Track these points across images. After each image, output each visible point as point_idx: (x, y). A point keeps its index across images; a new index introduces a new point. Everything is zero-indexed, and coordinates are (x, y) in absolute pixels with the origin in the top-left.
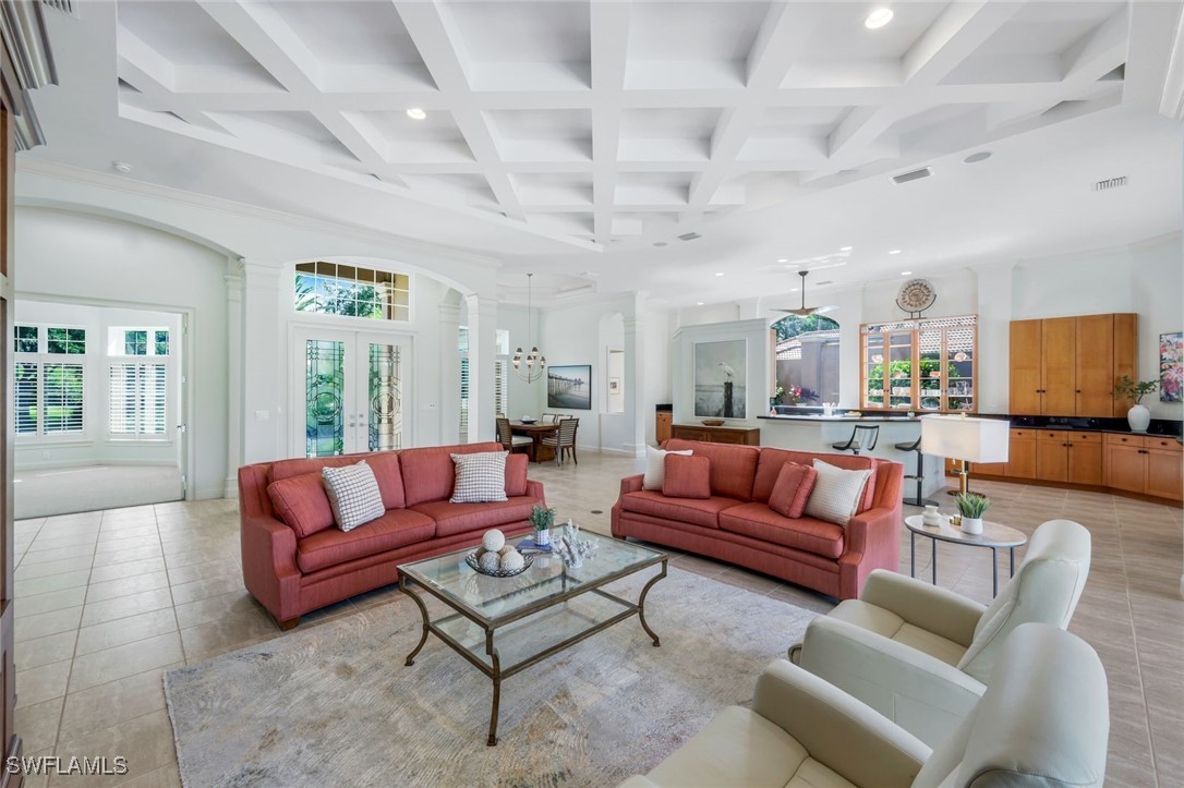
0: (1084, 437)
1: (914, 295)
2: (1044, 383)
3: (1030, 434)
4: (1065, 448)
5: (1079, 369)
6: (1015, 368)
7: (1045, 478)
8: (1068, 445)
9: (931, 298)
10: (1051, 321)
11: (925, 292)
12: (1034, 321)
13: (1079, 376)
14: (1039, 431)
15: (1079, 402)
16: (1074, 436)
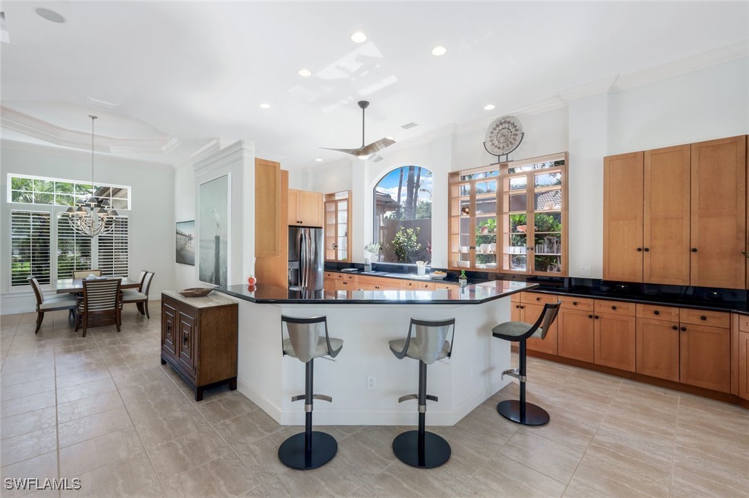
0: (704, 318)
1: (503, 135)
2: (647, 237)
3: (627, 309)
4: (676, 333)
5: (695, 218)
6: (611, 218)
7: (647, 373)
8: (680, 329)
9: (519, 138)
10: (656, 153)
11: (513, 130)
12: (634, 155)
13: (695, 226)
14: (640, 307)
15: (694, 265)
16: (689, 316)
